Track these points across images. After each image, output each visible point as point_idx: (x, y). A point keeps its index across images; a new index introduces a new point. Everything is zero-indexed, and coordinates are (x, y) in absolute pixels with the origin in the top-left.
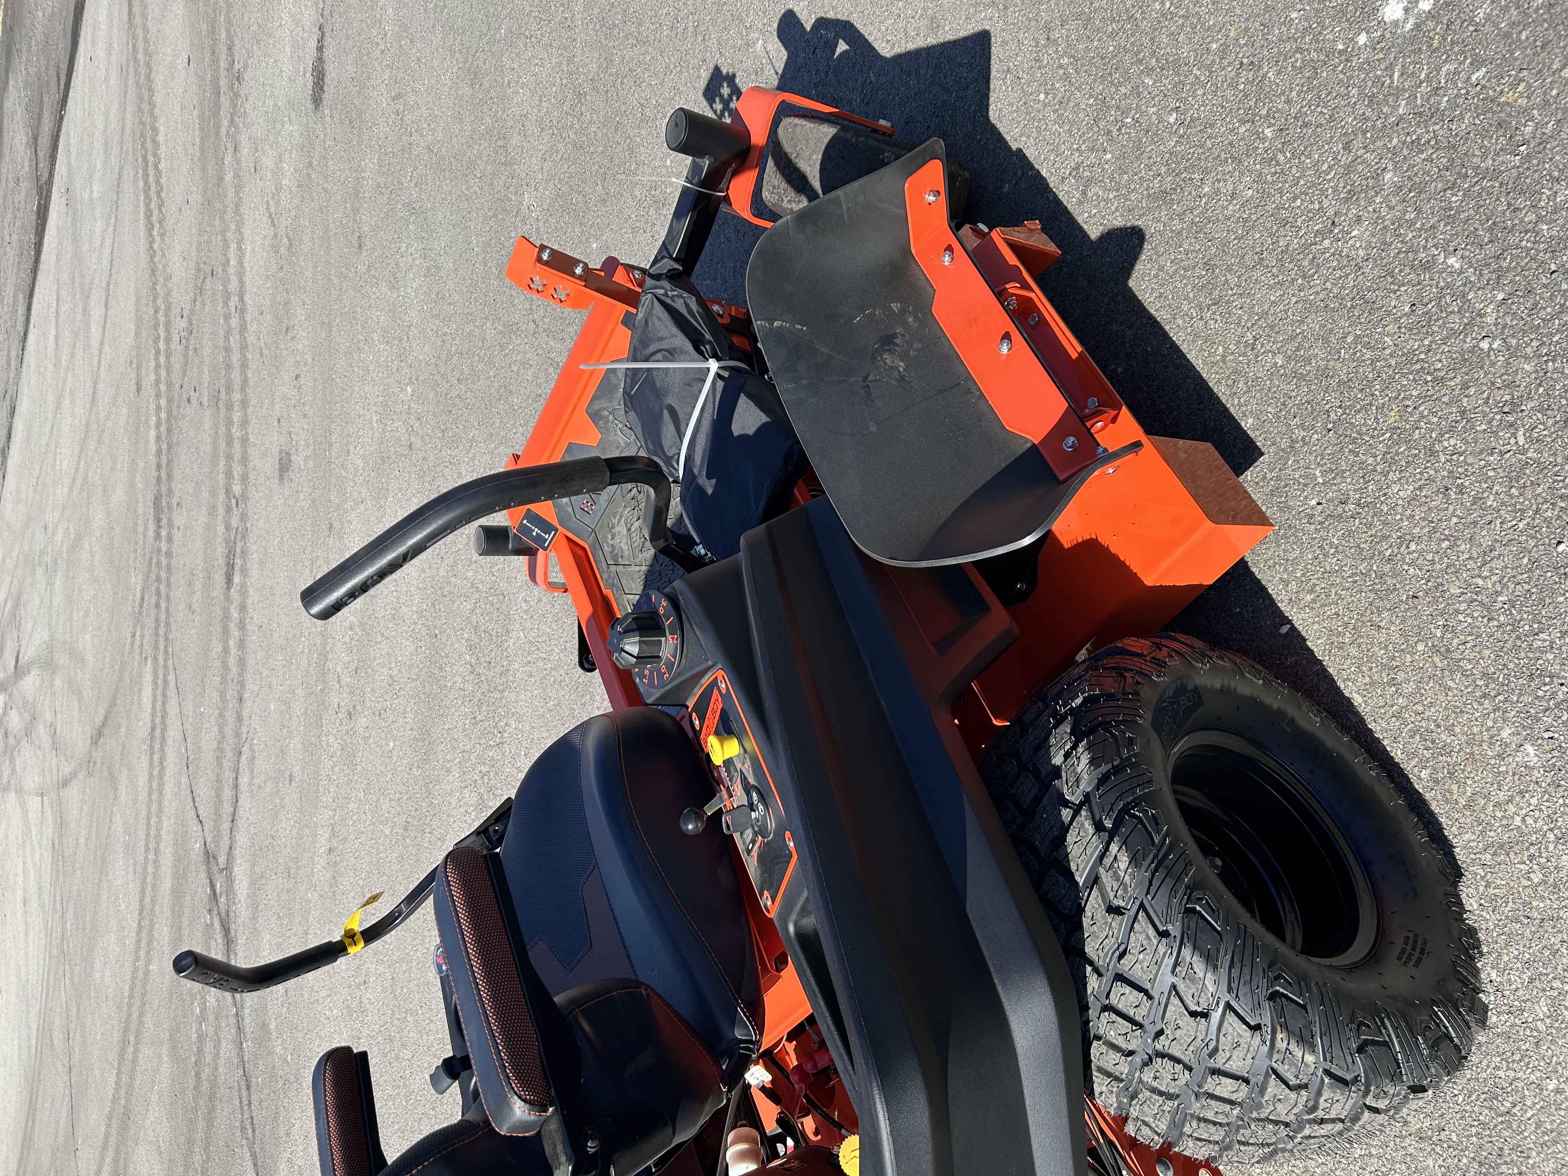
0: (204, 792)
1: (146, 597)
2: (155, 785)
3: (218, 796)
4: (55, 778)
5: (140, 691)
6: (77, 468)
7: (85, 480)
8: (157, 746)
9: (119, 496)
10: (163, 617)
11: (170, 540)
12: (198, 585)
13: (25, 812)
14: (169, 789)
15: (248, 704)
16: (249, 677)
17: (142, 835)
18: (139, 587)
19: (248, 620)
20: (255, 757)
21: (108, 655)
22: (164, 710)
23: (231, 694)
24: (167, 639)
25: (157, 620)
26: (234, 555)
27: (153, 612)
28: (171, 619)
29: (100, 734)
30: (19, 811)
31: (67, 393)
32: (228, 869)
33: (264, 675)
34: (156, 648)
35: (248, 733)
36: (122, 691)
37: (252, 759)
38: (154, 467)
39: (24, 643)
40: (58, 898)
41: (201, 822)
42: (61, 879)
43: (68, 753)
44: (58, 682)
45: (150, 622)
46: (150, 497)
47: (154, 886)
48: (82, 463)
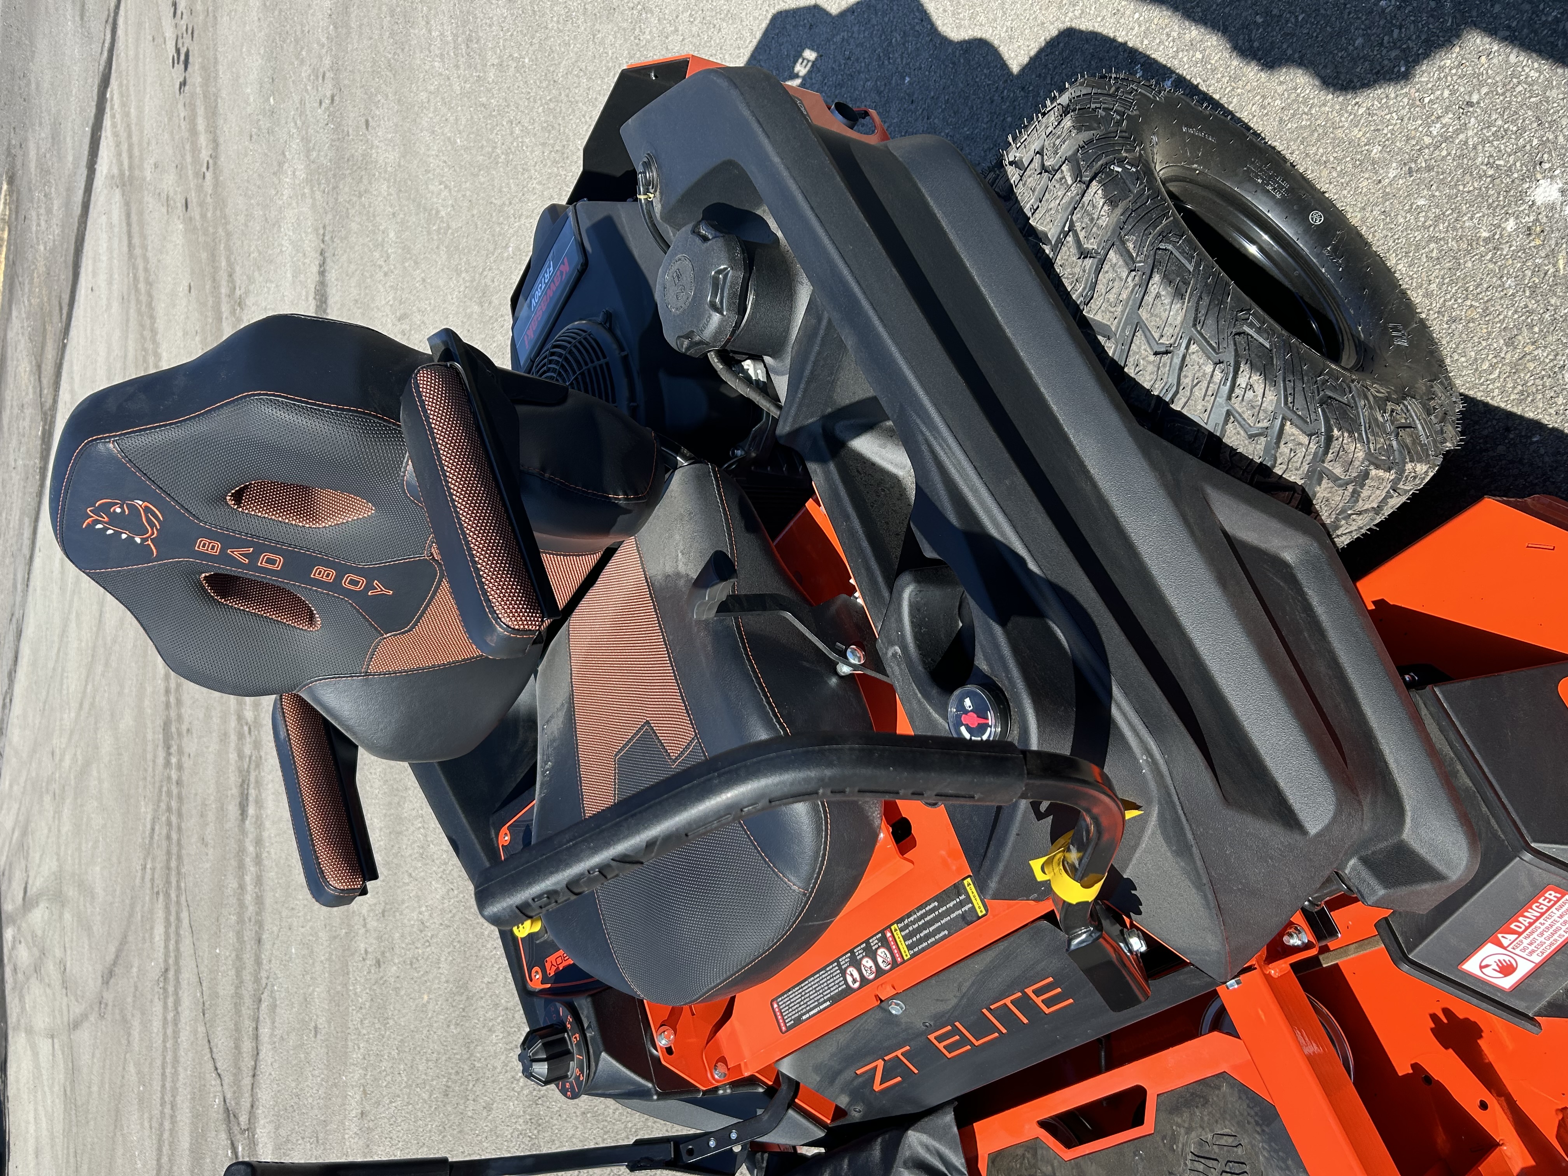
0: (222, 1041)
1: (157, 828)
2: (169, 1031)
3: (237, 1047)
4: (65, 1019)
5: (152, 928)
6: (84, 692)
7: (92, 704)
8: (171, 989)
9: (127, 721)
10: (174, 850)
11: (180, 767)
12: (211, 816)
13: (36, 1054)
14: (185, 1036)
15: (267, 946)
16: (268, 917)
17: (157, 1086)
18: (149, 817)
19: (265, 855)
20: (276, 1006)
21: (118, 888)
22: (177, 949)
23: (249, 934)
24: (179, 873)
25: (169, 853)
26: (248, 785)
27: (164, 843)
28: (184, 852)
29: (111, 973)
30: (29, 1052)
31: (73, 616)
32: (250, 1129)
33: (284, 914)
34: (168, 882)
35: (268, 978)
36: (133, 928)
37: (273, 1007)
38: (162, 691)
39: (32, 874)
40: (72, 1151)
41: (219, 1075)
42: (74, 1130)
43: (79, 993)
44: (67, 916)
45: (161, 855)
46: (159, 722)
47: (171, 1144)
48: (89, 687)
